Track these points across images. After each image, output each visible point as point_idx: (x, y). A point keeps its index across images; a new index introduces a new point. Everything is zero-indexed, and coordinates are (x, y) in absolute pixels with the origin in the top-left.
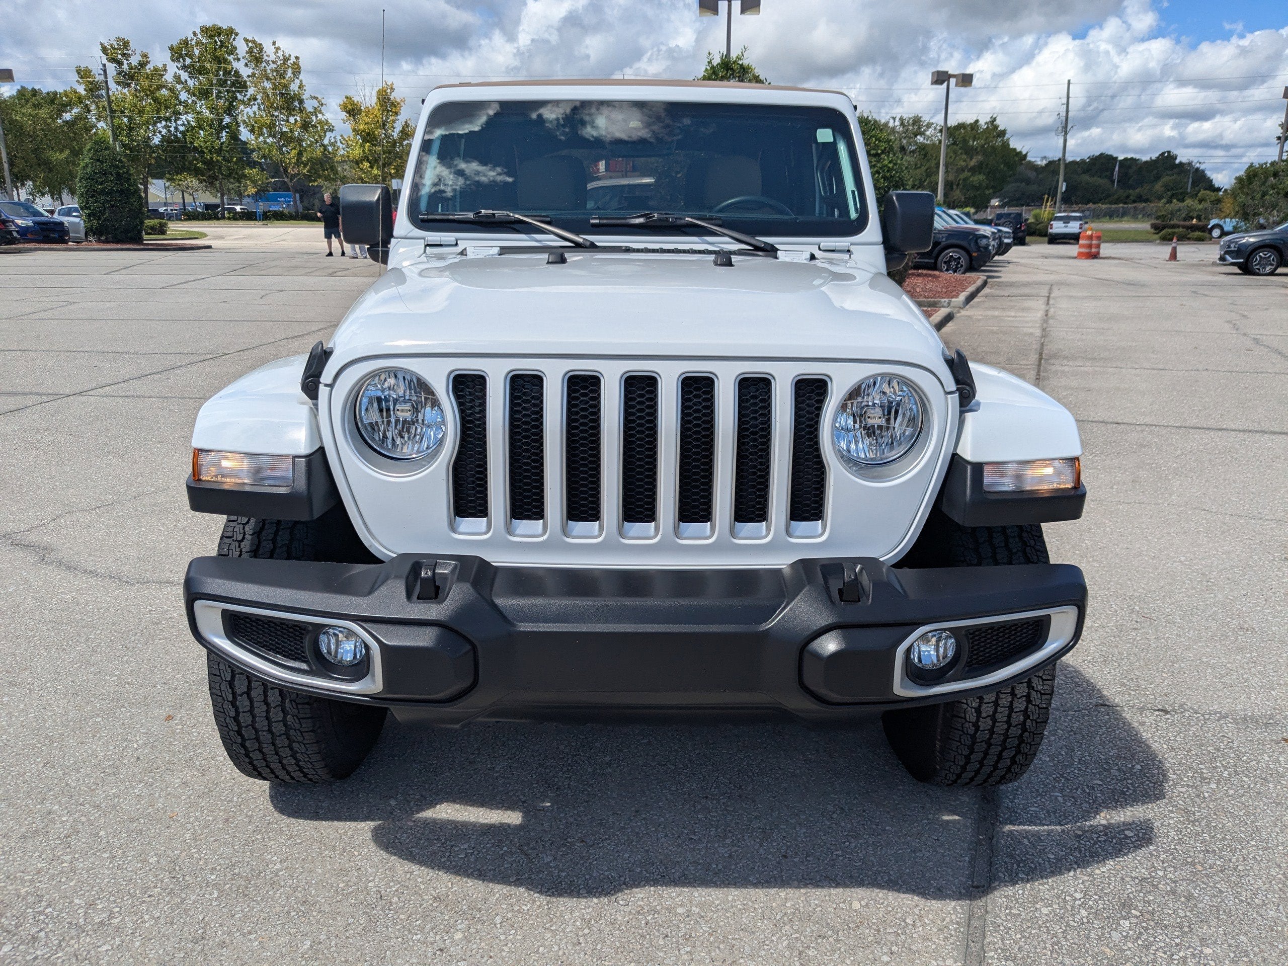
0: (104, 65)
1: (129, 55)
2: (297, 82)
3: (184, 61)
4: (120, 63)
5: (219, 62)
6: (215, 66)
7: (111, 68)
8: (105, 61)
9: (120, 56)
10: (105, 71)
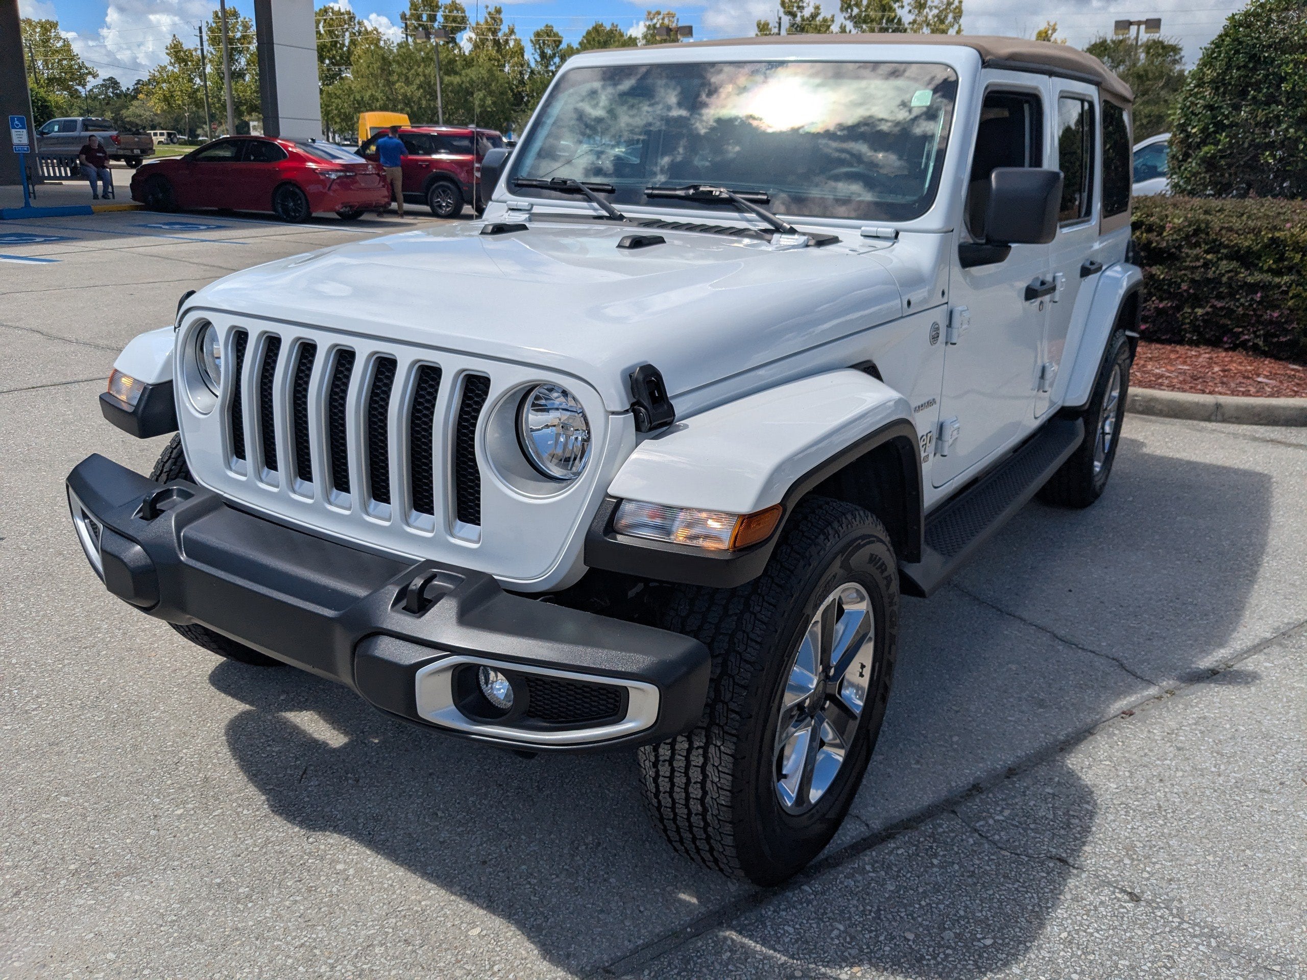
0: (780, 19)
1: (803, 8)
2: (956, 27)
3: (852, 10)
4: (794, 15)
5: (884, 10)
6: (880, 14)
7: (786, 20)
8: (782, 14)
9: (795, 9)
10: (780, 24)
